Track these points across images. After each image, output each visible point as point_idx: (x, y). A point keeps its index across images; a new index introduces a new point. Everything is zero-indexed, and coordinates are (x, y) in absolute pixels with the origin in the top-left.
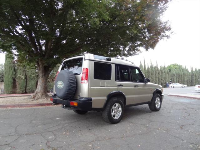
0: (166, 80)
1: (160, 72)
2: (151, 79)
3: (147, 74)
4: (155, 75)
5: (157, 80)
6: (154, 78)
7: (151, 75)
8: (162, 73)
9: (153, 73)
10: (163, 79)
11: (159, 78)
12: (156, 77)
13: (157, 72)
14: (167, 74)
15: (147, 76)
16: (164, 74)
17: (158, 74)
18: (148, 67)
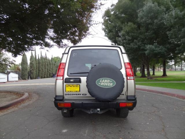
0: (53, 71)
1: (49, 63)
2: (41, 70)
3: (38, 65)
4: (45, 66)
5: (46, 71)
6: (44, 69)
7: (41, 66)
8: (50, 64)
9: (43, 64)
10: (51, 70)
11: (48, 69)
12: (45, 68)
13: (47, 63)
14: (54, 66)
15: (38, 67)
16: (52, 65)
17: (47, 65)
18: (39, 58)
